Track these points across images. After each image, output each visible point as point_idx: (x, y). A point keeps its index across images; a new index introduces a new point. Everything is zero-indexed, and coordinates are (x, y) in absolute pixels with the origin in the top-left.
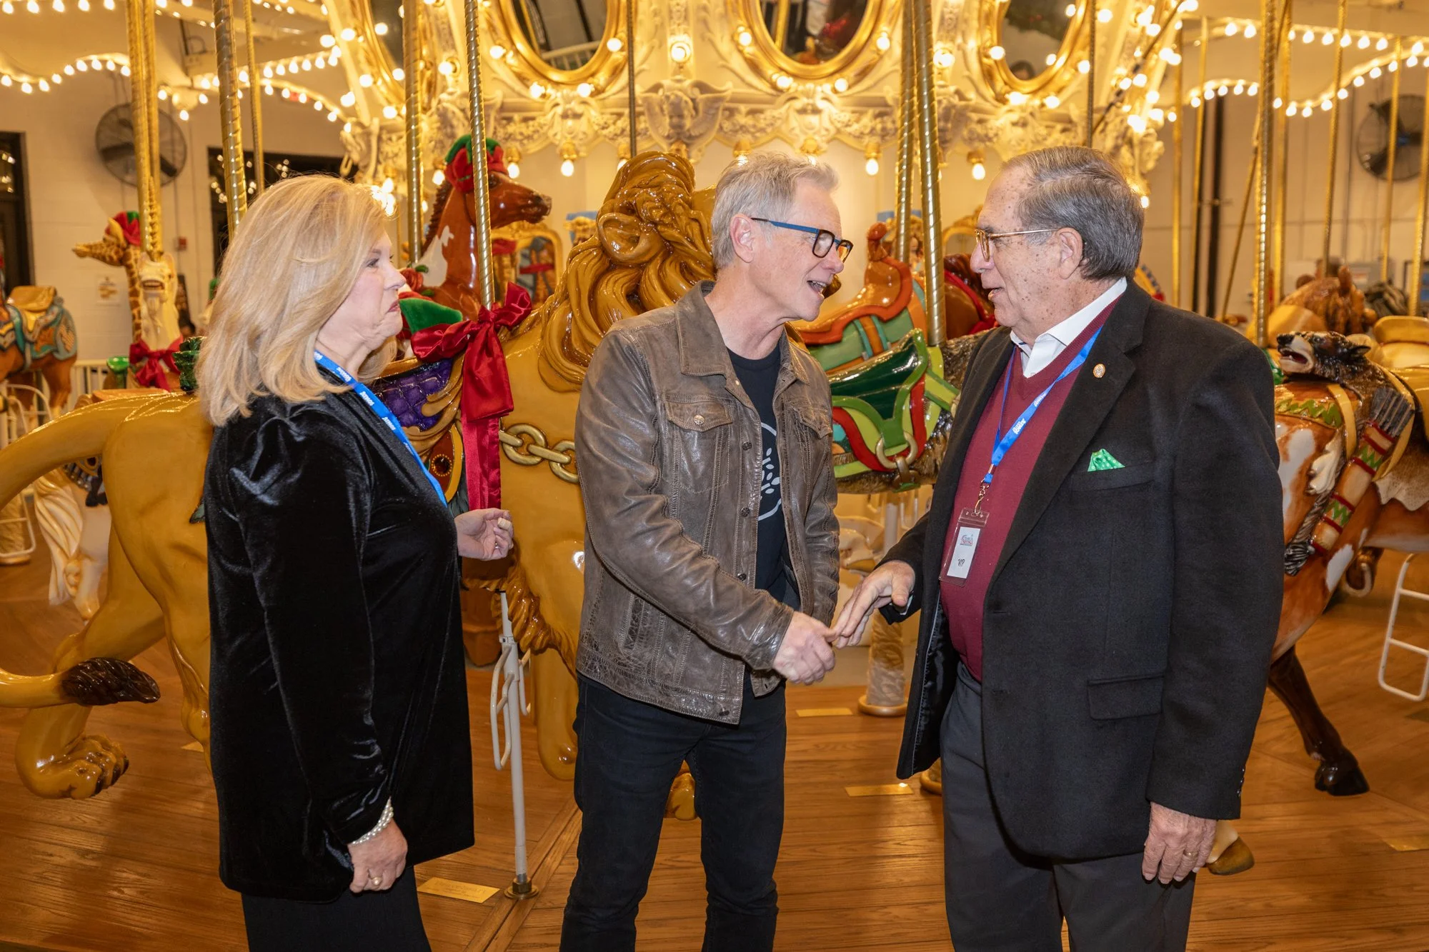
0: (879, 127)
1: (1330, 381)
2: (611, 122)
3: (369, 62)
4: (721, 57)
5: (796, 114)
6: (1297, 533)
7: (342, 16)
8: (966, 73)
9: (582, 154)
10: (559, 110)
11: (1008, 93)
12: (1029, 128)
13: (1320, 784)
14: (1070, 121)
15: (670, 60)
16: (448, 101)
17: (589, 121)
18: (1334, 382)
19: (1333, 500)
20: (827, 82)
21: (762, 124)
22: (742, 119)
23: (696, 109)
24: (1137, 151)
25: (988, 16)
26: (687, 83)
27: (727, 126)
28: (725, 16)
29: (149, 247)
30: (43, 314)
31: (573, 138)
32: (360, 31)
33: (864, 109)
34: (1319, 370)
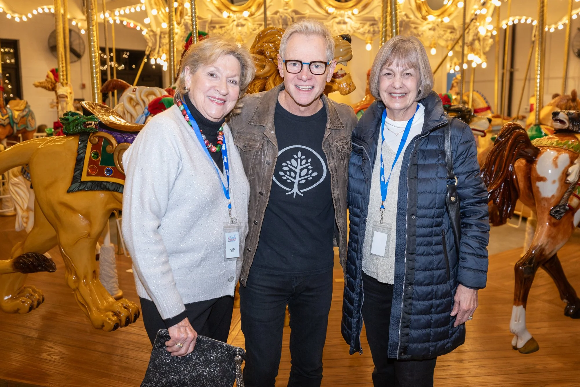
0: (372, 30)
2: (257, 28)
3: (156, 4)
5: (336, 25)
6: (561, 200)
8: (409, 7)
9: (245, 42)
10: (235, 23)
11: (427, 15)
12: (436, 31)
13: (567, 314)
14: (454, 29)
16: (188, 19)
17: (248, 27)
18: (577, 133)
19: (578, 186)
20: (350, 10)
24: (482, 43)
26: (290, 10)
29: (62, 81)
30: (21, 112)
31: (241, 35)
33: (365, 22)
34: (571, 127)
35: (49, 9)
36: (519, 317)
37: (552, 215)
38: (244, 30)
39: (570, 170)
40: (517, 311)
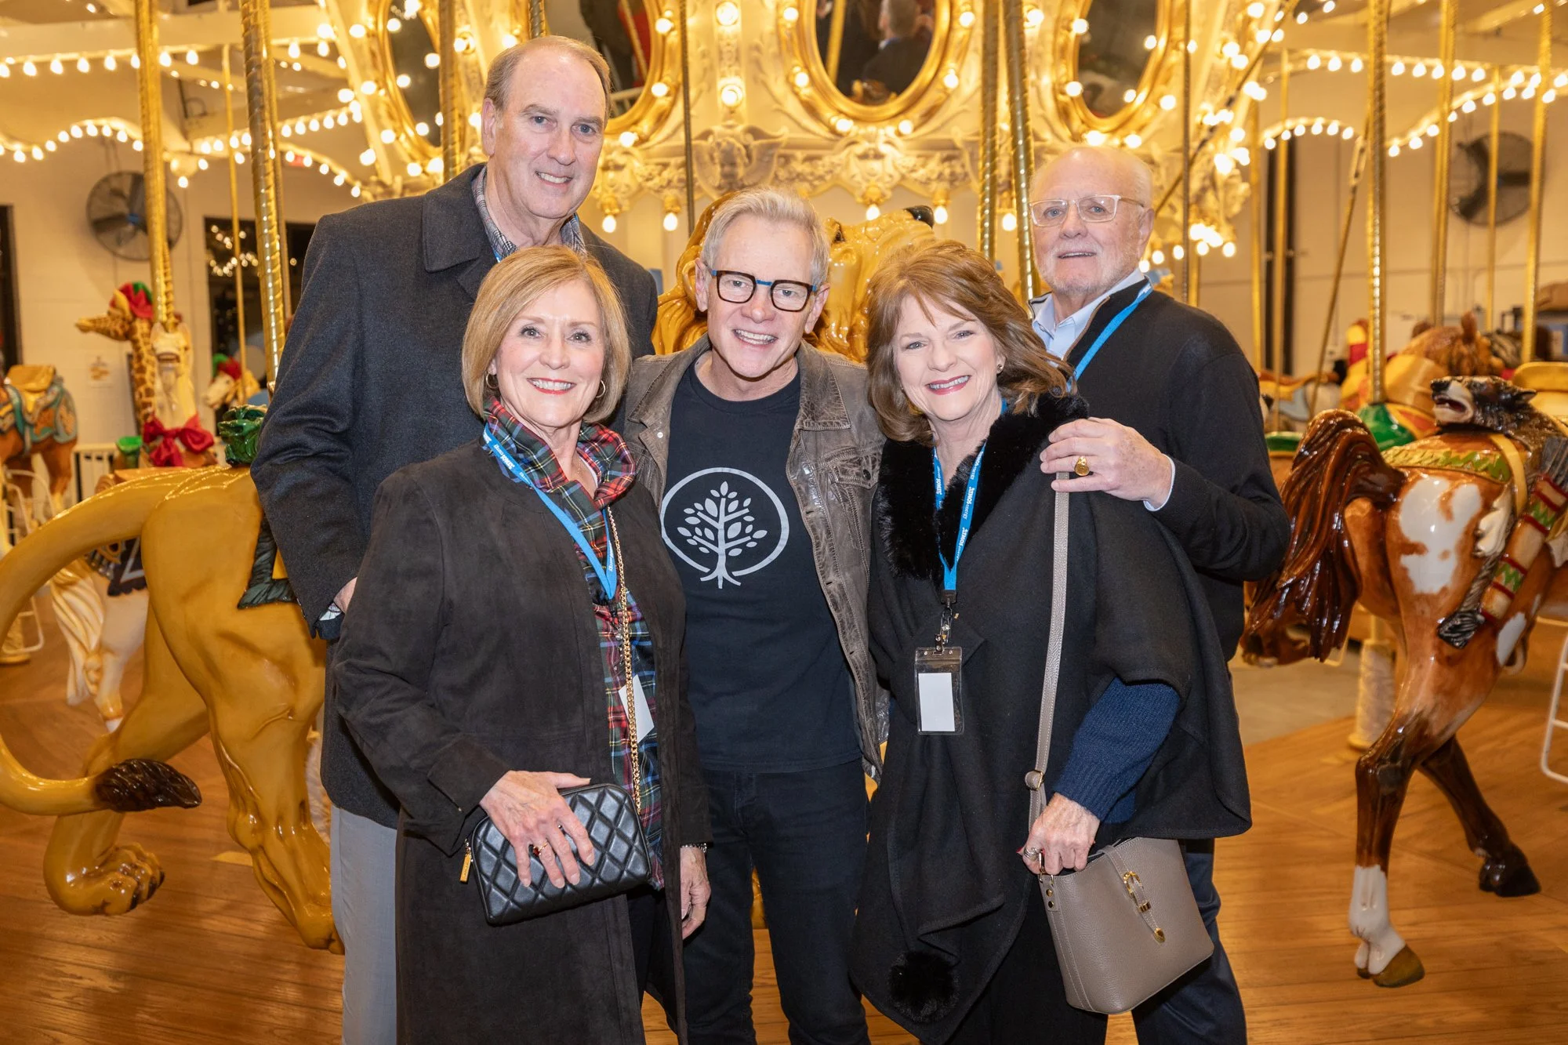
0: (947, 172)
1: (1492, 430)
2: (655, 173)
3: (391, 117)
4: (777, 101)
5: (857, 160)
6: (1463, 600)
7: (362, 68)
8: (1040, 111)
9: (625, 208)
11: (1084, 132)
13: (1486, 885)
15: (719, 102)
17: (632, 172)
18: (1497, 432)
19: (1503, 563)
20: (890, 124)
21: (820, 171)
22: (798, 167)
23: (749, 156)
24: (1221, 194)
25: (1063, 50)
26: (740, 129)
27: (783, 174)
28: (779, 55)
29: (163, 318)
30: (42, 394)
31: (615, 191)
32: (382, 83)
33: (930, 152)
34: (1480, 419)
35: (100, 128)
36: (1373, 894)
37: (1443, 638)
38: (624, 178)
39: (1484, 524)
40: (1368, 877)
